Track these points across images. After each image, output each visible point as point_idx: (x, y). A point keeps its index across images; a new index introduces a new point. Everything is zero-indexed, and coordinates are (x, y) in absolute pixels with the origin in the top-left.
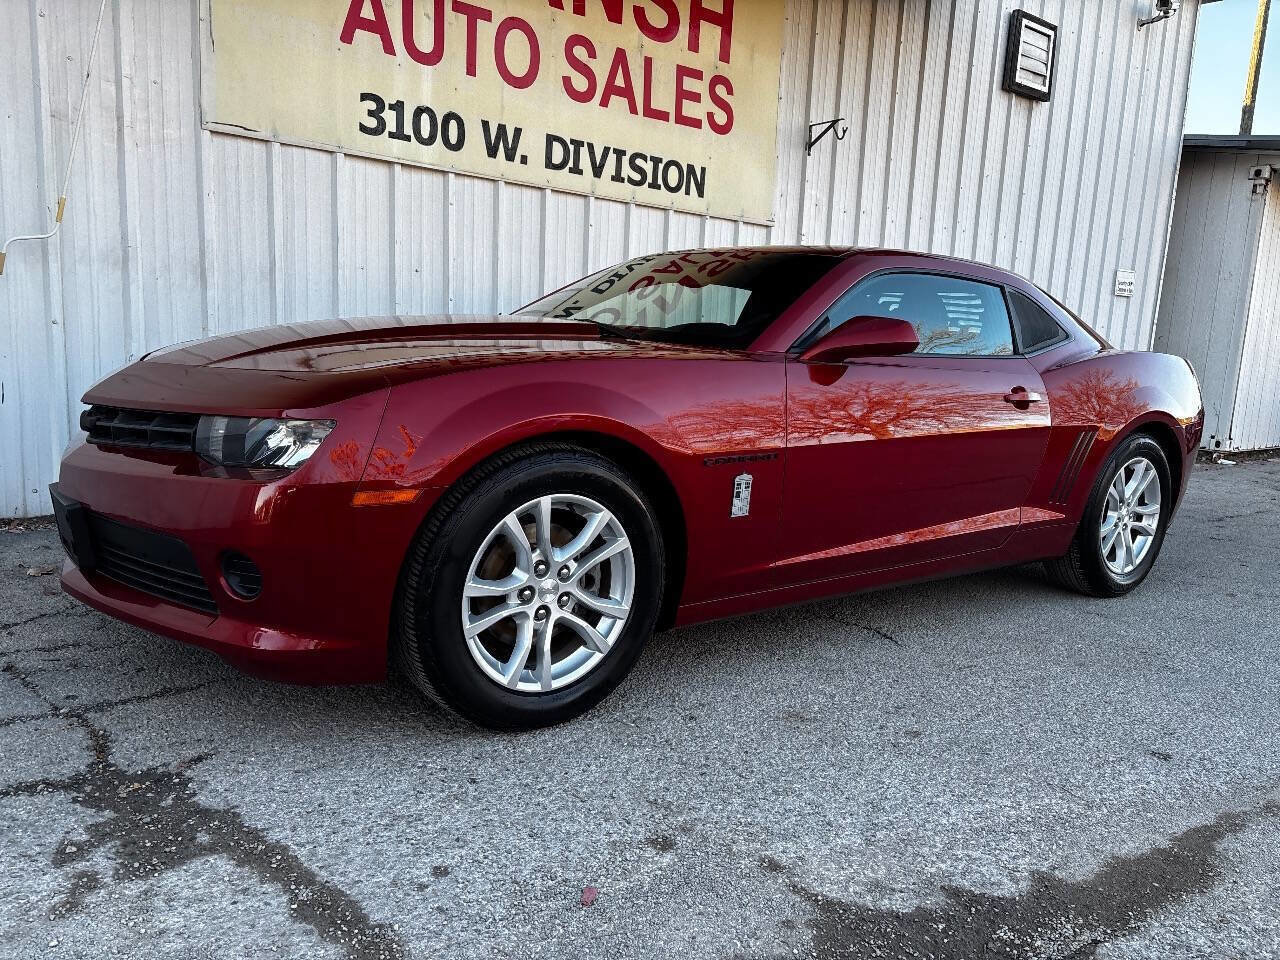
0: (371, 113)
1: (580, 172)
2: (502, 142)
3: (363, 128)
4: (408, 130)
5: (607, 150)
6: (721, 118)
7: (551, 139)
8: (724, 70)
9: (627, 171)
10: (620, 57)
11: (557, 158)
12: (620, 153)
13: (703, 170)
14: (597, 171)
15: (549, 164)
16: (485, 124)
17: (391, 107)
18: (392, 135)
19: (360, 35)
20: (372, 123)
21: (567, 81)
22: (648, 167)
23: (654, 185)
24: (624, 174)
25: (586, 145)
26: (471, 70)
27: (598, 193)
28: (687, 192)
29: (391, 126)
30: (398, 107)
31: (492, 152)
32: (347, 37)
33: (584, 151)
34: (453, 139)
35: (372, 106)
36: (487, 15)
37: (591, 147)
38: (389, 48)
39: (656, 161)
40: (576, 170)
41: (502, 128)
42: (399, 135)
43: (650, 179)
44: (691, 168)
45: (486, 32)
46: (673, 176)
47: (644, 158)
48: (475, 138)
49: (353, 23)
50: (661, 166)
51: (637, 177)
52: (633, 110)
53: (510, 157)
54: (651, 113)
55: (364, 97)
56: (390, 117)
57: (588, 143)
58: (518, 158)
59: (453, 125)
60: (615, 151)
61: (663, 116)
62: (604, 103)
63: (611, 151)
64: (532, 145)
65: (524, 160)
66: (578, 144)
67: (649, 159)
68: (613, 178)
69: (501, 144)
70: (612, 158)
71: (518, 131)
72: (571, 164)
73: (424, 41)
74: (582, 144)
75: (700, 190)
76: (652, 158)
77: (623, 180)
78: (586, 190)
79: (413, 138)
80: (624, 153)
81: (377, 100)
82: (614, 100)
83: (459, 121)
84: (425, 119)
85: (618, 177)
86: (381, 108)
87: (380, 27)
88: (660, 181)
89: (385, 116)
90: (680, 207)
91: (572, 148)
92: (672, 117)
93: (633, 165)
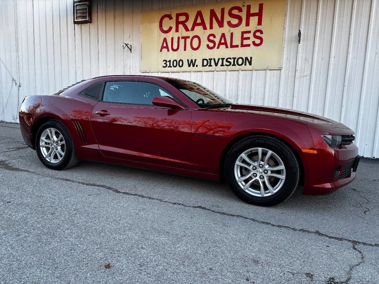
0: (165, 64)
1: (212, 66)
2: (192, 63)
3: (163, 67)
4: (172, 65)
5: (219, 59)
6: (258, 41)
7: (203, 60)
8: (259, 28)
9: (225, 63)
10: (223, 36)
11: (205, 64)
12: (223, 59)
13: (251, 58)
14: (216, 65)
15: (203, 66)
16: (188, 60)
17: (168, 62)
18: (168, 67)
19: (163, 50)
20: (165, 65)
21: (208, 46)
22: (232, 61)
23: (234, 65)
24: (224, 64)
26: (185, 50)
27: (217, 70)
28: (245, 65)
29: (168, 65)
30: (170, 61)
31: (189, 66)
32: (161, 51)
33: (213, 61)
34: (181, 65)
35: (165, 62)
36: (188, 37)
37: (214, 59)
38: (168, 50)
39: (234, 59)
40: (210, 66)
41: (192, 60)
42: (170, 66)
43: (232, 64)
44: (247, 58)
45: (188, 41)
46: (240, 61)
47: (231, 59)
48: (186, 64)
49: (163, 47)
50: (236, 60)
51: (228, 64)
52: (227, 47)
53: (193, 66)
54: (232, 46)
56: (168, 63)
58: (195, 66)
59: (181, 62)
60: (221, 59)
61: (237, 46)
62: (218, 48)
64: (199, 63)
65: (197, 66)
66: (211, 59)
68: (221, 66)
70: (221, 61)
71: (195, 60)
72: (209, 64)
73: (175, 47)
74: (212, 59)
75: (250, 64)
76: (233, 58)
77: (224, 65)
78: (213, 70)
79: (172, 67)
80: (224, 59)
81: (166, 61)
82: (221, 46)
83: (182, 61)
84: (175, 62)
85: (222, 65)
86: (166, 62)
87: (167, 47)
88: (236, 63)
89: (167, 64)
90: (243, 69)
91: (209, 61)
92: (240, 46)
93: (227, 61)
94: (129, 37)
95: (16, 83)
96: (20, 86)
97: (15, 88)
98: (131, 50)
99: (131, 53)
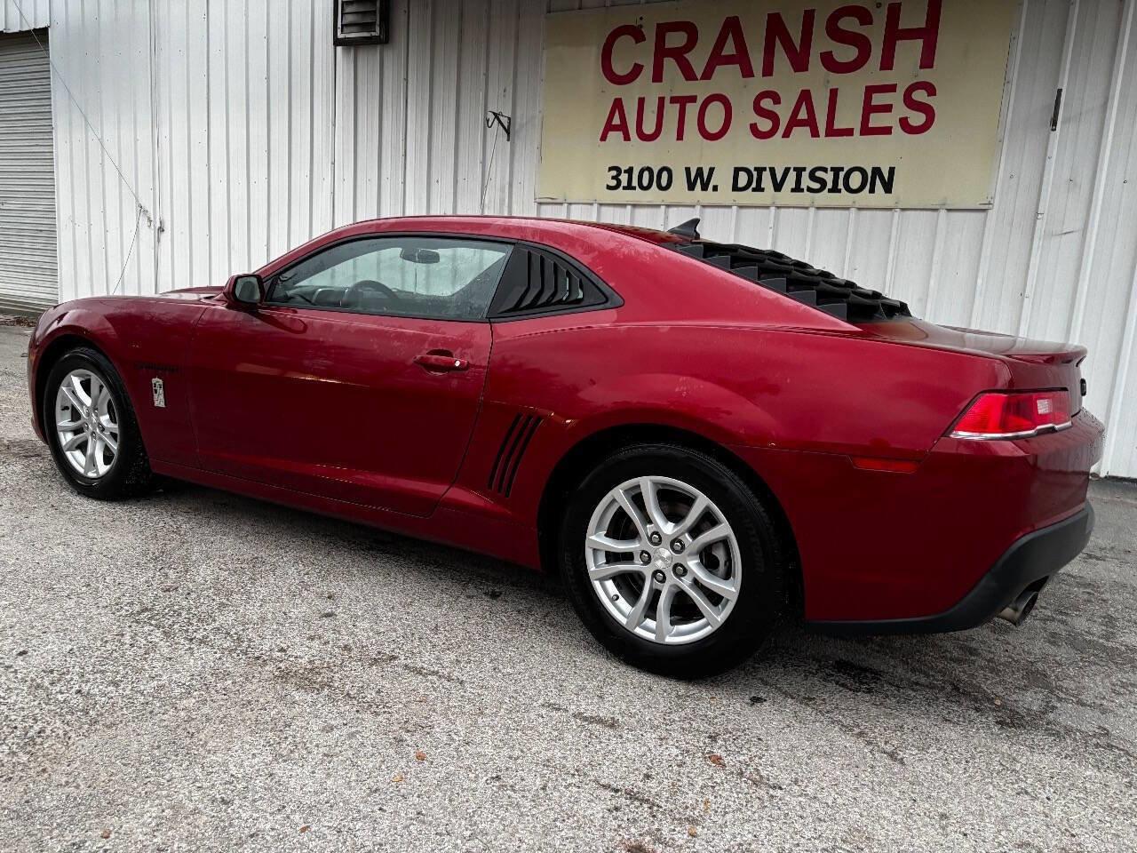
0: (613, 178)
1: (763, 190)
2: (700, 179)
3: (609, 187)
4: (635, 183)
5: (787, 171)
6: (917, 119)
7: (737, 170)
8: (925, 75)
9: (806, 182)
10: (805, 97)
11: (742, 183)
12: (800, 170)
13: (892, 171)
14: (778, 187)
15: (735, 188)
16: (688, 170)
17: (625, 172)
18: (624, 188)
19: (611, 134)
20: (614, 183)
21: (754, 128)
22: (829, 176)
23: (835, 189)
24: (803, 186)
25: (768, 169)
26: (680, 137)
27: (779, 204)
28: (872, 191)
29: (624, 183)
30: (630, 171)
31: (691, 187)
32: (604, 138)
33: (766, 176)
34: (664, 183)
35: (614, 173)
36: (693, 99)
37: (772, 170)
38: (627, 138)
39: (836, 171)
40: (759, 189)
41: (700, 171)
42: (629, 187)
43: (830, 185)
44: (877, 171)
45: (692, 110)
46: (856, 180)
47: (825, 170)
48: (680, 180)
49: (609, 127)
50: (842, 175)
51: (816, 186)
52: (815, 134)
53: (704, 188)
54: (832, 132)
55: (611, 169)
56: (624, 178)
57: (770, 168)
58: (711, 187)
59: (665, 175)
60: (795, 169)
61: (849, 132)
62: (786, 134)
63: (792, 170)
64: (723, 178)
65: (715, 188)
66: (760, 170)
67: (829, 169)
68: (793, 190)
69: (699, 181)
70: (792, 176)
71: (712, 170)
72: (754, 185)
73: (649, 128)
74: (765, 169)
75: (888, 188)
76: (832, 169)
77: (802, 190)
78: (768, 202)
79: (637, 187)
80: (804, 169)
81: (618, 169)
82: (796, 130)
83: (669, 172)
84: (646, 174)
85: (797, 189)
86: (619, 174)
87: (623, 127)
88: (841, 186)
89: (621, 178)
90: (863, 205)
91: (755, 174)
92: (857, 132)
93: (812, 177)
94: (505, 91)
95: (149, 218)
96: (161, 230)
97: (148, 234)
98: (508, 131)
99: (508, 140)
